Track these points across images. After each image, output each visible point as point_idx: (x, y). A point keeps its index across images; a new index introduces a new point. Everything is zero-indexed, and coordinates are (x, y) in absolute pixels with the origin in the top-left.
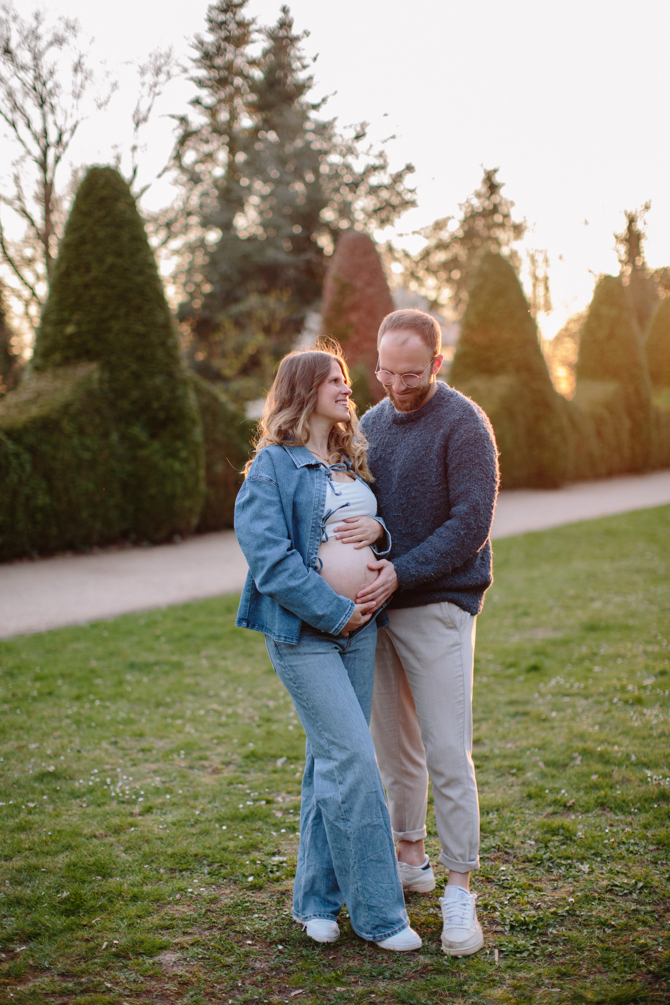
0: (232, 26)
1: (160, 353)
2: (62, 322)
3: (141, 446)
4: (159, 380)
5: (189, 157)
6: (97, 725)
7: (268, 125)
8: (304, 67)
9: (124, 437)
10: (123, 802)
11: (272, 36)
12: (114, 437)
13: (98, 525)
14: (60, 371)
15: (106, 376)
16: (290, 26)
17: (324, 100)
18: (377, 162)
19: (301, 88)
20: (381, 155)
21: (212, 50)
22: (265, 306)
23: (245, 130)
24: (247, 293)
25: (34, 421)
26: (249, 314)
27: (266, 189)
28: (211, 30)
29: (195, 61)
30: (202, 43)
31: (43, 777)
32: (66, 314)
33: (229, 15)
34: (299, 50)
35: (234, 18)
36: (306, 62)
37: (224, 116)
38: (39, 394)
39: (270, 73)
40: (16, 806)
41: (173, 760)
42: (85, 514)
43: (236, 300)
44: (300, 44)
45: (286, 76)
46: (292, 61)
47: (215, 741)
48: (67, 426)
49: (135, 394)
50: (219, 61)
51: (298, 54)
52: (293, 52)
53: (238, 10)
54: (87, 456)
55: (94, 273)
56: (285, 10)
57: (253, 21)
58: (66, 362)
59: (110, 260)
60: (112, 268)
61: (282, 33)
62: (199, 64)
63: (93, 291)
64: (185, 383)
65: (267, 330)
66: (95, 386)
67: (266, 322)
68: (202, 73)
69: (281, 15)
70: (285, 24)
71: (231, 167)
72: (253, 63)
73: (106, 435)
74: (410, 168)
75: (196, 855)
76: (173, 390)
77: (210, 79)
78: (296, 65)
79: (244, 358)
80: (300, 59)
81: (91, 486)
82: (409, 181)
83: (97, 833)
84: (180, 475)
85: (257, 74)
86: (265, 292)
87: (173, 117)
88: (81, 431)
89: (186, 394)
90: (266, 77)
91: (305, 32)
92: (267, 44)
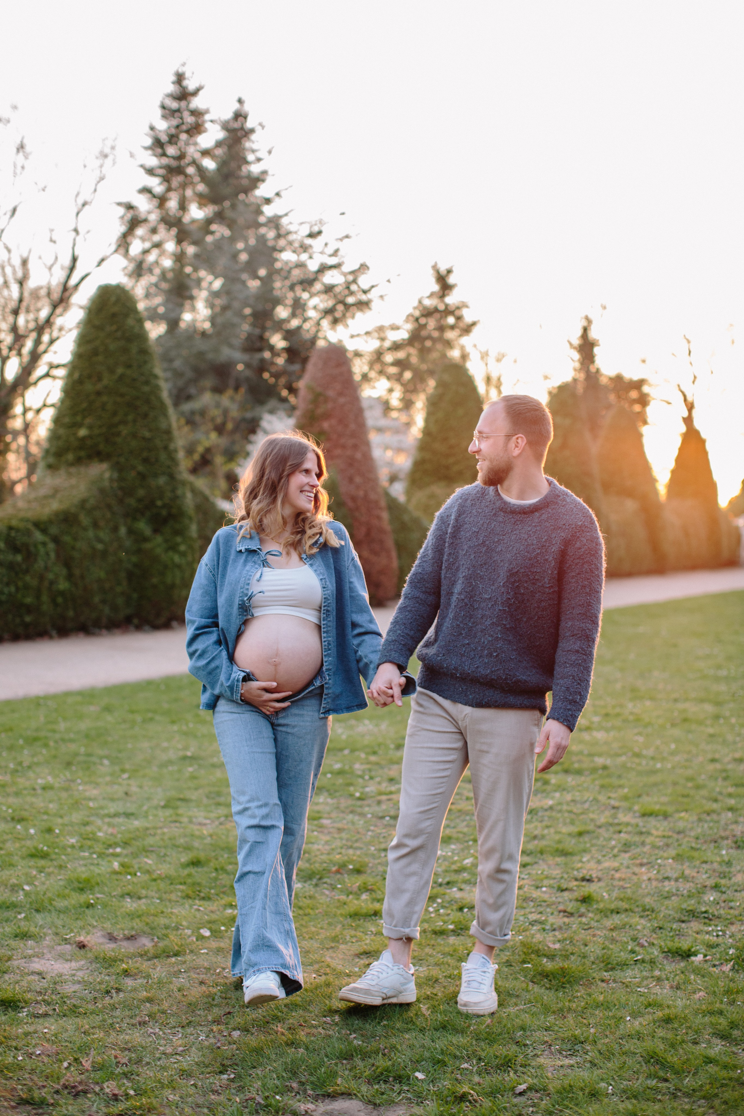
0: (186, 115)
1: (163, 456)
2: (76, 425)
3: (146, 540)
4: (162, 481)
5: (136, 247)
7: (219, 217)
8: (259, 160)
9: (131, 531)
11: (225, 126)
12: (123, 531)
13: (107, 610)
14: (73, 470)
15: (116, 475)
16: (245, 118)
17: (278, 194)
18: (332, 261)
19: (256, 181)
20: (335, 254)
21: (164, 138)
22: (218, 405)
23: (194, 221)
24: (201, 391)
25: (57, 514)
26: (203, 413)
27: (218, 284)
28: (164, 117)
29: (146, 148)
30: (152, 128)
32: (79, 418)
33: (183, 104)
34: (253, 142)
35: (188, 106)
36: (259, 154)
37: (173, 204)
38: (56, 491)
39: (223, 164)
42: (97, 599)
43: (189, 398)
44: (253, 137)
45: (239, 168)
46: (247, 153)
48: (85, 520)
49: (141, 493)
50: (171, 151)
51: (254, 146)
52: (247, 145)
53: (192, 98)
54: (100, 546)
55: (105, 382)
56: (240, 101)
57: (207, 111)
58: (78, 461)
59: (120, 370)
60: (121, 377)
61: (236, 125)
62: (150, 152)
63: (105, 398)
64: (184, 483)
65: (220, 429)
66: (106, 484)
67: (219, 420)
68: (153, 161)
69: (236, 106)
70: (239, 116)
71: (179, 258)
72: (206, 153)
73: (115, 529)
74: (364, 267)
76: (174, 490)
77: (161, 168)
78: (250, 157)
79: (196, 457)
80: (253, 151)
81: (102, 575)
82: (364, 281)
84: (179, 566)
85: (209, 164)
86: (218, 390)
87: (119, 204)
88: (95, 525)
89: (184, 494)
90: (219, 170)
91: (260, 124)
92: (221, 135)
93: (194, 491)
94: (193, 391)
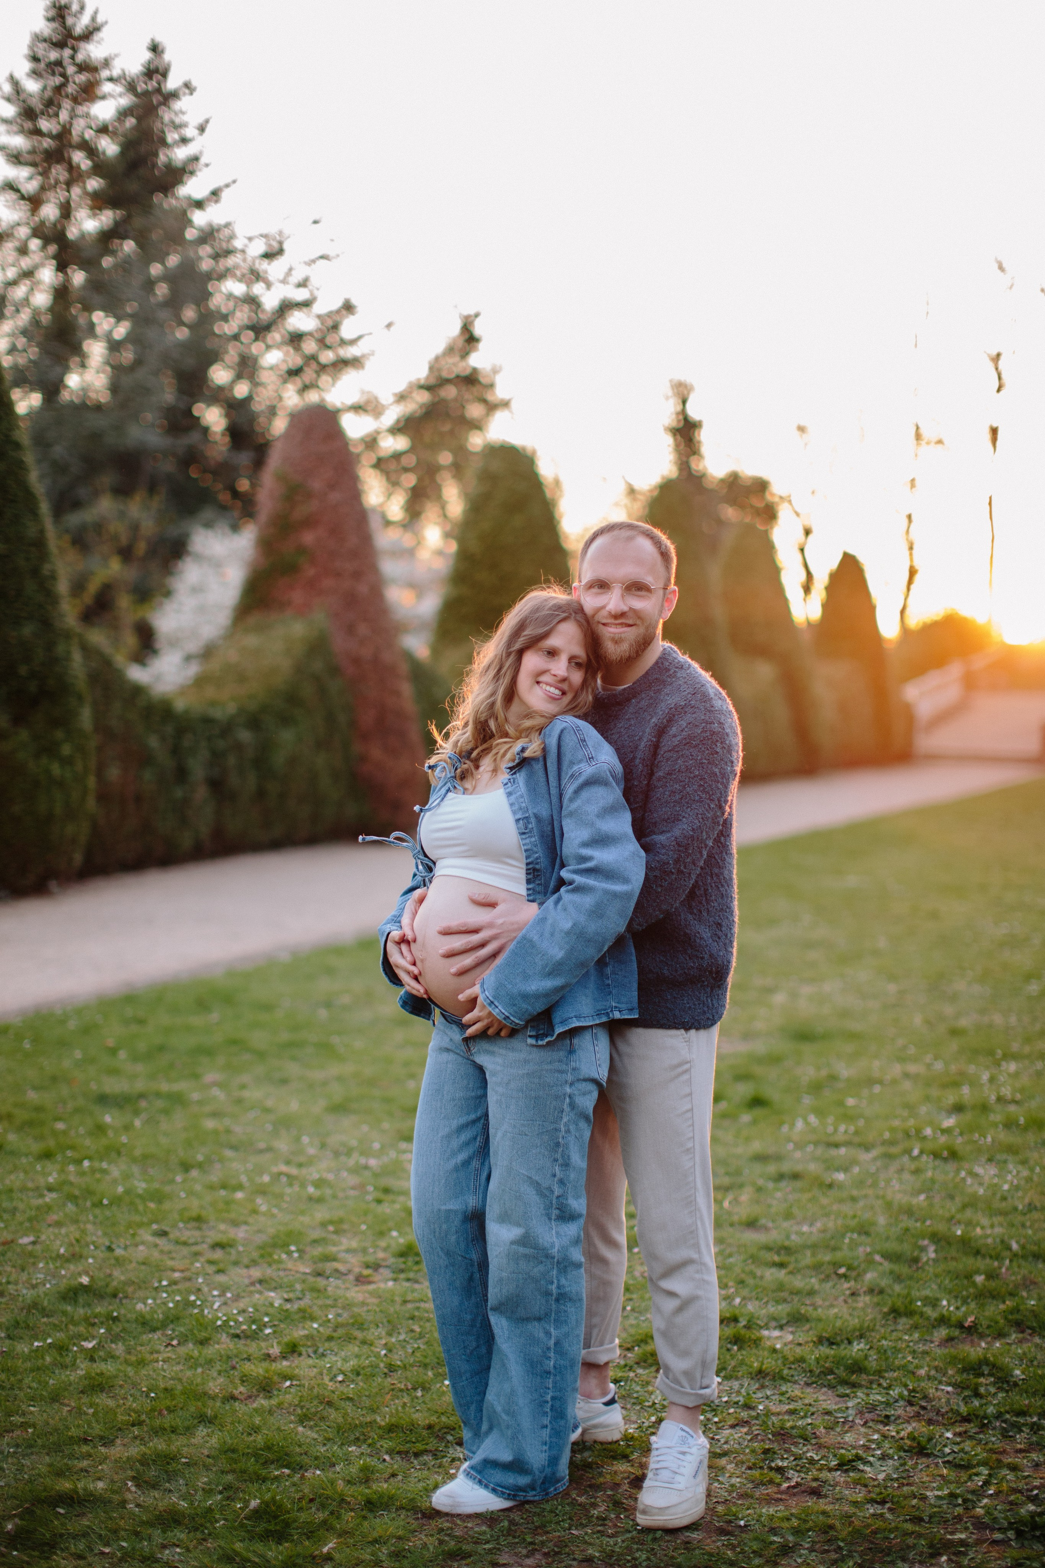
0: (71, 70)
1: (30, 586)
4: (28, 630)
6: (111, 1204)
7: (123, 228)
8: (184, 141)
10: (237, 1336)
11: (132, 87)
16: (165, 75)
17: (215, 194)
18: (301, 295)
19: (180, 173)
20: (303, 284)
21: (38, 106)
22: (122, 515)
23: (83, 236)
24: (96, 494)
26: (99, 527)
27: (121, 331)
28: (36, 73)
29: (9, 122)
30: (19, 92)
31: (73, 1294)
33: (67, 52)
34: (176, 114)
35: (72, 58)
36: (187, 133)
37: (50, 211)
39: (128, 148)
40: (61, 1348)
41: (280, 1262)
43: (77, 505)
44: (177, 105)
45: (155, 152)
46: (165, 130)
47: (331, 1228)
50: (48, 124)
51: (178, 118)
52: (166, 116)
53: (80, 45)
56: (155, 48)
57: (107, 63)
61: (150, 86)
62: (15, 127)
64: (68, 635)
65: (126, 554)
67: (124, 540)
68: (18, 141)
69: (149, 56)
70: (155, 71)
71: (61, 293)
72: (103, 130)
74: (348, 307)
75: (430, 1427)
76: (49, 647)
77: (32, 152)
78: (172, 136)
79: (88, 598)
80: (177, 127)
82: (348, 328)
83: (236, 1392)
84: (60, 783)
85: (109, 147)
86: (123, 491)
89: (69, 652)
90: (123, 153)
91: (187, 85)
92: (125, 101)
93: (87, 649)
94: (82, 492)
